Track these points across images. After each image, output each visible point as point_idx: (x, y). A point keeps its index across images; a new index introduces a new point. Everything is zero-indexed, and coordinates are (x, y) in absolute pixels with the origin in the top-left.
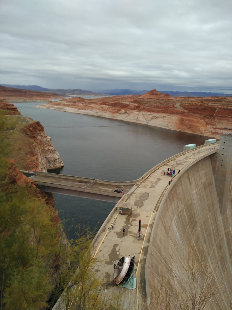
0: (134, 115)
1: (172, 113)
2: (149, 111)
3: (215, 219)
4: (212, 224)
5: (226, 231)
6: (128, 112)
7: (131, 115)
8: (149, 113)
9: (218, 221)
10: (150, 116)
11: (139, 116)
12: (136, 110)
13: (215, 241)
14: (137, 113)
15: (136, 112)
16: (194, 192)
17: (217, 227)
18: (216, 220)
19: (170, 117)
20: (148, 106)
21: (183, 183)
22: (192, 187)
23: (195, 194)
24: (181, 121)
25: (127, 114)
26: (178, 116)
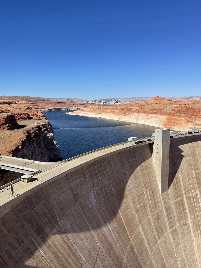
0: (135, 117)
1: (162, 114)
2: (145, 112)
3: (153, 195)
4: (148, 198)
5: (167, 205)
6: (130, 114)
7: (133, 116)
8: (146, 115)
9: (156, 197)
10: (147, 117)
11: (138, 117)
12: (136, 112)
13: (151, 212)
14: (137, 114)
17: (155, 201)
18: (155, 195)
19: (160, 117)
20: (146, 109)
21: (112, 165)
22: (125, 168)
23: (128, 173)
24: (169, 119)
25: (130, 116)
26: (166, 116)
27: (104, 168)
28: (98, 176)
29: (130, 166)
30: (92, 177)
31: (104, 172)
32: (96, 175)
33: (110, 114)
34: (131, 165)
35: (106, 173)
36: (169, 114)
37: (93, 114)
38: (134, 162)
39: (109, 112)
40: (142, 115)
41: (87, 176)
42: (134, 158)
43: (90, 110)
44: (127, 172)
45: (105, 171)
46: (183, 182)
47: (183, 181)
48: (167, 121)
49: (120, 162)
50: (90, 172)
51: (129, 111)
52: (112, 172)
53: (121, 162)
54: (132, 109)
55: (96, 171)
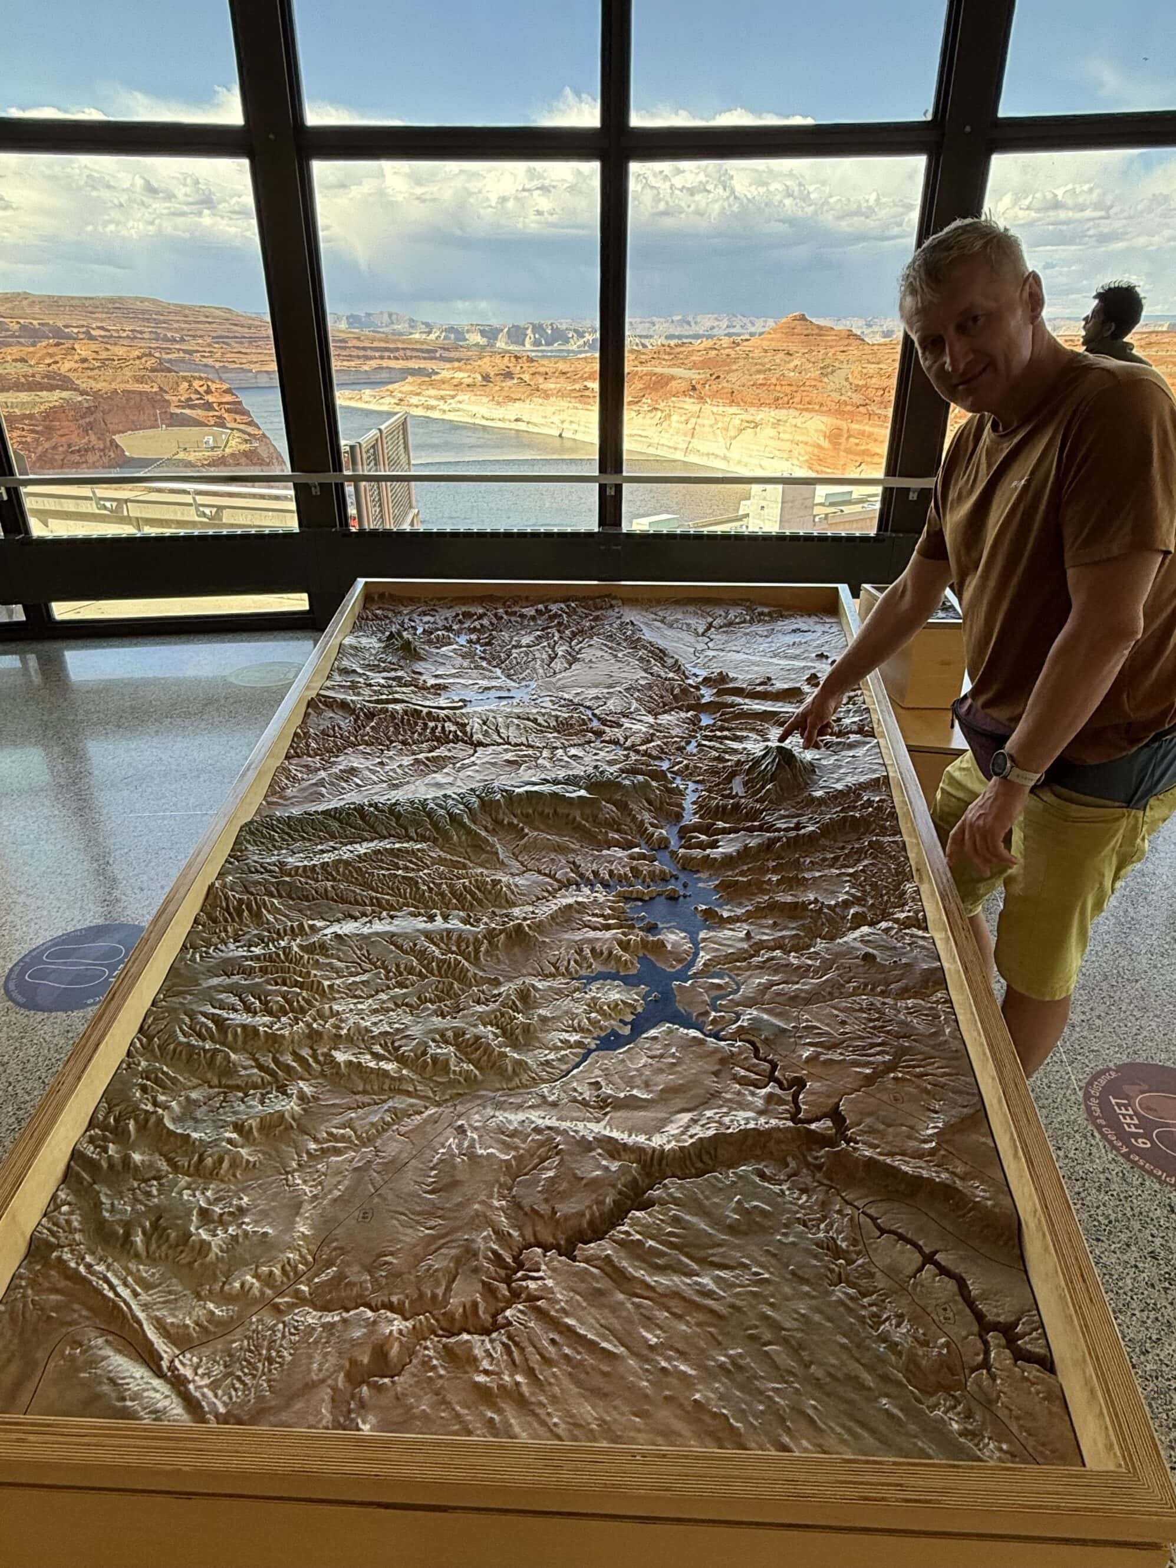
0: (684, 418)
1: (807, 407)
2: (732, 398)
6: (661, 406)
7: (675, 418)
8: (734, 410)
10: (737, 421)
11: (700, 421)
12: (691, 397)
14: (697, 408)
15: (689, 404)
19: (799, 421)
20: (735, 379)
24: (834, 436)
25: (659, 414)
26: (825, 419)
33: (564, 404)
36: (839, 410)
37: (485, 400)
39: (561, 394)
40: (715, 409)
43: (469, 381)
48: (825, 444)
51: (657, 390)
54: (673, 378)
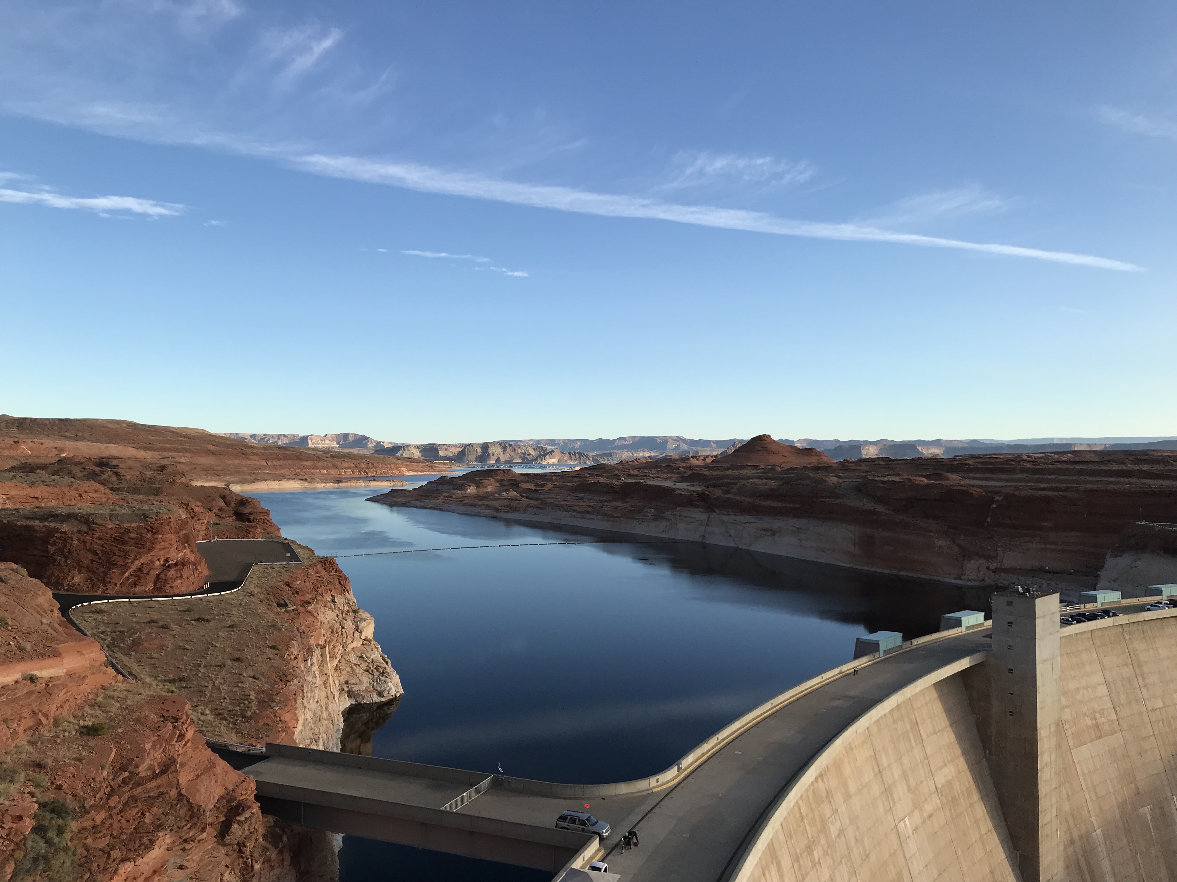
0: (692, 526)
1: (828, 516)
2: (742, 508)
6: (667, 514)
7: (682, 526)
8: (747, 518)
11: (710, 529)
12: (697, 506)
14: (703, 517)
15: (696, 514)
16: (907, 826)
19: (821, 530)
21: (852, 787)
22: (894, 803)
23: (911, 833)
27: (828, 812)
28: (815, 853)
29: (909, 789)
30: (800, 867)
31: (834, 830)
32: (809, 849)
34: (912, 783)
35: (839, 836)
38: (920, 766)
41: (786, 862)
42: (916, 745)
44: (905, 822)
45: (832, 823)
46: (1113, 869)
47: (1110, 861)
49: (873, 769)
50: (791, 837)
52: (858, 828)
53: (877, 771)
55: (808, 827)
